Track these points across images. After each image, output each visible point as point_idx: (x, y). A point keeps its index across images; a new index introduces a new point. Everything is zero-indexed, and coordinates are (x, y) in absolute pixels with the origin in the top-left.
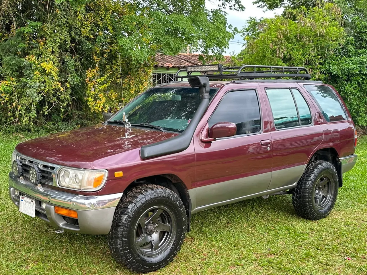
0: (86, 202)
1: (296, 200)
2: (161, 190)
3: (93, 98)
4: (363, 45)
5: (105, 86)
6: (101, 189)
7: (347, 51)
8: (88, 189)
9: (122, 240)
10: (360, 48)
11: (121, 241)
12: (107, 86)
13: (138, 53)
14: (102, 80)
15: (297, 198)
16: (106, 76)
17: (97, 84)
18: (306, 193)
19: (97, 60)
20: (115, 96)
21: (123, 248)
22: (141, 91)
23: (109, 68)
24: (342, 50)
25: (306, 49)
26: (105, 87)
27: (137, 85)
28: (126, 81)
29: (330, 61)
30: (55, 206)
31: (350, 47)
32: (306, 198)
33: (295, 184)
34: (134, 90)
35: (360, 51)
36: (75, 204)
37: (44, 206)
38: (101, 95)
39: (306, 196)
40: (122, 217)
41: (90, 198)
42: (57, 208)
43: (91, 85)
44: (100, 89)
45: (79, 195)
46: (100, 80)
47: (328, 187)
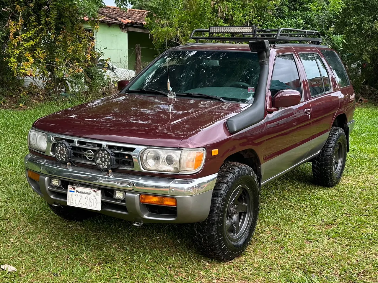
0: (186, 186)
1: (317, 168)
2: (244, 167)
3: (16, 58)
4: (296, 7)
5: (32, 43)
6: (200, 171)
7: (281, 12)
8: (188, 171)
9: (218, 226)
10: (293, 10)
11: (216, 228)
12: (34, 43)
13: (86, 4)
14: (29, 36)
15: (319, 166)
16: (34, 31)
17: (22, 41)
18: (328, 160)
19: (20, 10)
20: (44, 56)
21: (218, 235)
22: (80, 50)
23: (34, 20)
24: (277, 11)
25: (246, 9)
26: (32, 45)
27: (74, 42)
28: (60, 37)
29: (268, 22)
30: (141, 194)
31: (285, 8)
32: (328, 165)
33: (319, 152)
34: (72, 49)
35: (293, 13)
36: (173, 190)
37: (119, 195)
38: (28, 55)
39: (328, 163)
40: (216, 200)
41: (190, 181)
42: (143, 196)
43: (15, 42)
44: (26, 46)
45: (175, 179)
46: (25, 36)
47: (338, 153)
